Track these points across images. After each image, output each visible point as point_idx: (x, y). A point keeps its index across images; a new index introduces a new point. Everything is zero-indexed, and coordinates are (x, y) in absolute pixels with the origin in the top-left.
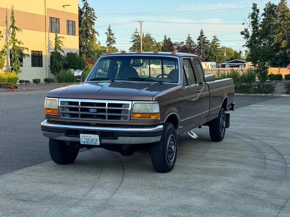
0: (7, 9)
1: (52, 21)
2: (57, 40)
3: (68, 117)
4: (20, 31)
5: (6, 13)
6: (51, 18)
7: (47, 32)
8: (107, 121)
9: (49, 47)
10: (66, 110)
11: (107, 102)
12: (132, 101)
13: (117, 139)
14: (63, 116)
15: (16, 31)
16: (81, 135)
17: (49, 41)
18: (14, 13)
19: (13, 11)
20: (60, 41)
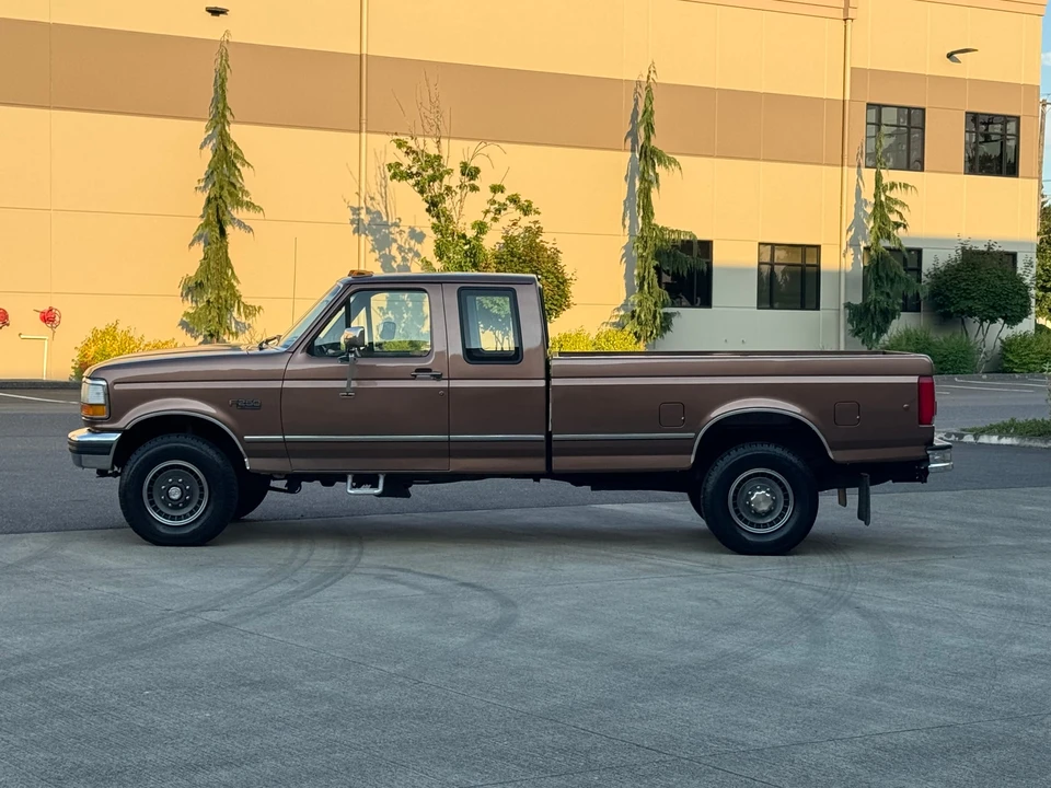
0: (638, 83)
1: (883, 121)
4: (673, 166)
5: (636, 100)
6: (877, 108)
7: (845, 168)
18: (652, 93)
19: (649, 89)
20: (896, 202)
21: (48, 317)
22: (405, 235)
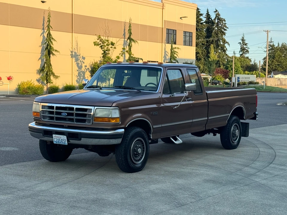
0: (125, 22)
1: (169, 33)
2: (173, 51)
3: (47, 119)
4: (136, 43)
5: (125, 26)
6: (168, 30)
7: (163, 43)
8: (75, 124)
9: (165, 57)
10: (46, 113)
11: (75, 107)
12: (95, 106)
13: (80, 140)
14: (44, 119)
15: (133, 43)
16: (54, 135)
17: (165, 52)
18: (131, 25)
19: (130, 24)
20: (176, 52)
21: (9, 79)
22: (81, 58)
